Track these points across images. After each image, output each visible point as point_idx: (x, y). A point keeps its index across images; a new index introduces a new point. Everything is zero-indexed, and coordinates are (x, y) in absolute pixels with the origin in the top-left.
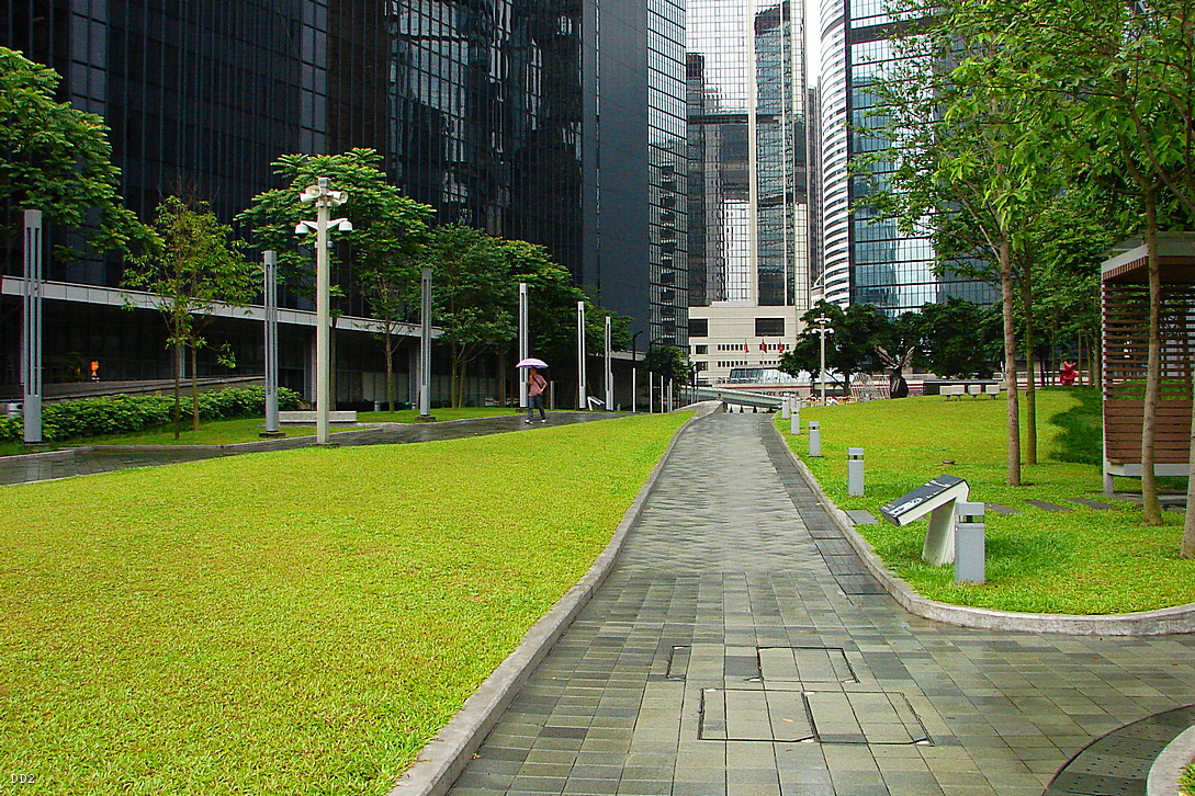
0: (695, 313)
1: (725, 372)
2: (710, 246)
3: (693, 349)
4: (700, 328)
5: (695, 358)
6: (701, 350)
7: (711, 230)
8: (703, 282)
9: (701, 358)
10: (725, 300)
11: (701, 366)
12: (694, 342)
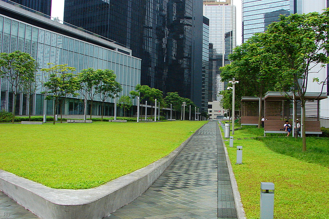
0: (209, 103)
1: (216, 117)
2: (213, 88)
3: (209, 111)
4: (210, 107)
5: (209, 113)
6: (211, 111)
7: (214, 85)
8: (211, 96)
9: (211, 113)
10: (216, 100)
11: (211, 115)
12: (209, 110)
